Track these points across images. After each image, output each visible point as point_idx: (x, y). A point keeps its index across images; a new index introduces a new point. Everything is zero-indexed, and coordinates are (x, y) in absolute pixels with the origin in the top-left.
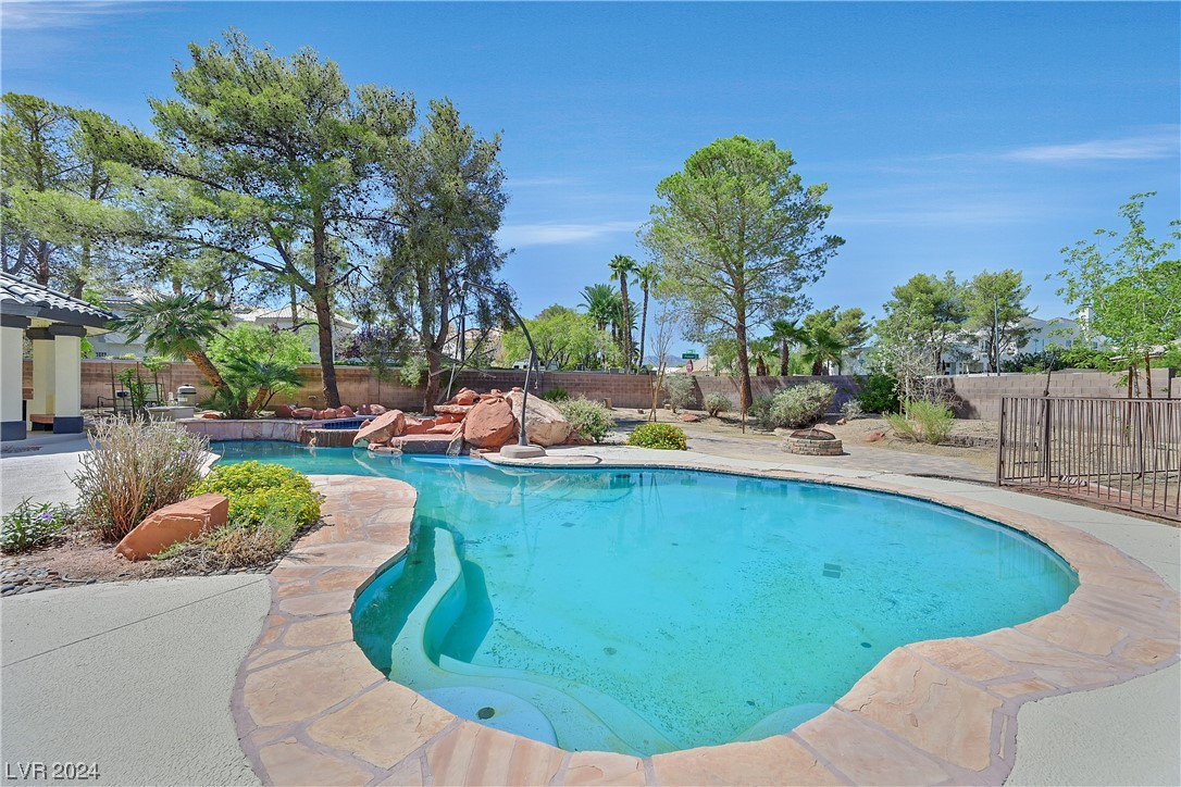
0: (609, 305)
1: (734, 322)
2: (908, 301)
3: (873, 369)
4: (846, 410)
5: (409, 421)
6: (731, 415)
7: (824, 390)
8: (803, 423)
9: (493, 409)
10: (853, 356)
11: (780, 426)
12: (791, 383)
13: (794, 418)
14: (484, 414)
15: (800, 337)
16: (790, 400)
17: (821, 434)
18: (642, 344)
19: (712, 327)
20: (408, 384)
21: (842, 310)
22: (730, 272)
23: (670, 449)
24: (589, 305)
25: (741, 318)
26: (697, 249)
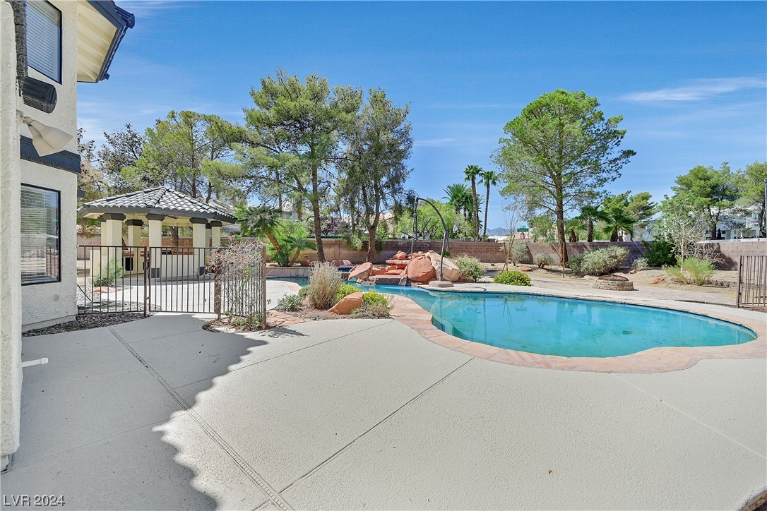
0: (463, 197)
1: (554, 208)
2: (689, 186)
3: (656, 237)
4: (636, 264)
5: (375, 268)
6: (553, 267)
7: (620, 251)
8: (606, 272)
9: (422, 262)
10: (643, 226)
11: (588, 274)
12: (595, 247)
13: (599, 269)
14: (417, 264)
15: (602, 216)
16: (595, 258)
17: (618, 278)
18: (486, 222)
19: (539, 212)
20: (355, 249)
21: (634, 194)
22: (552, 176)
23: (521, 285)
24: (449, 197)
25: (560, 205)
26: (530, 163)
